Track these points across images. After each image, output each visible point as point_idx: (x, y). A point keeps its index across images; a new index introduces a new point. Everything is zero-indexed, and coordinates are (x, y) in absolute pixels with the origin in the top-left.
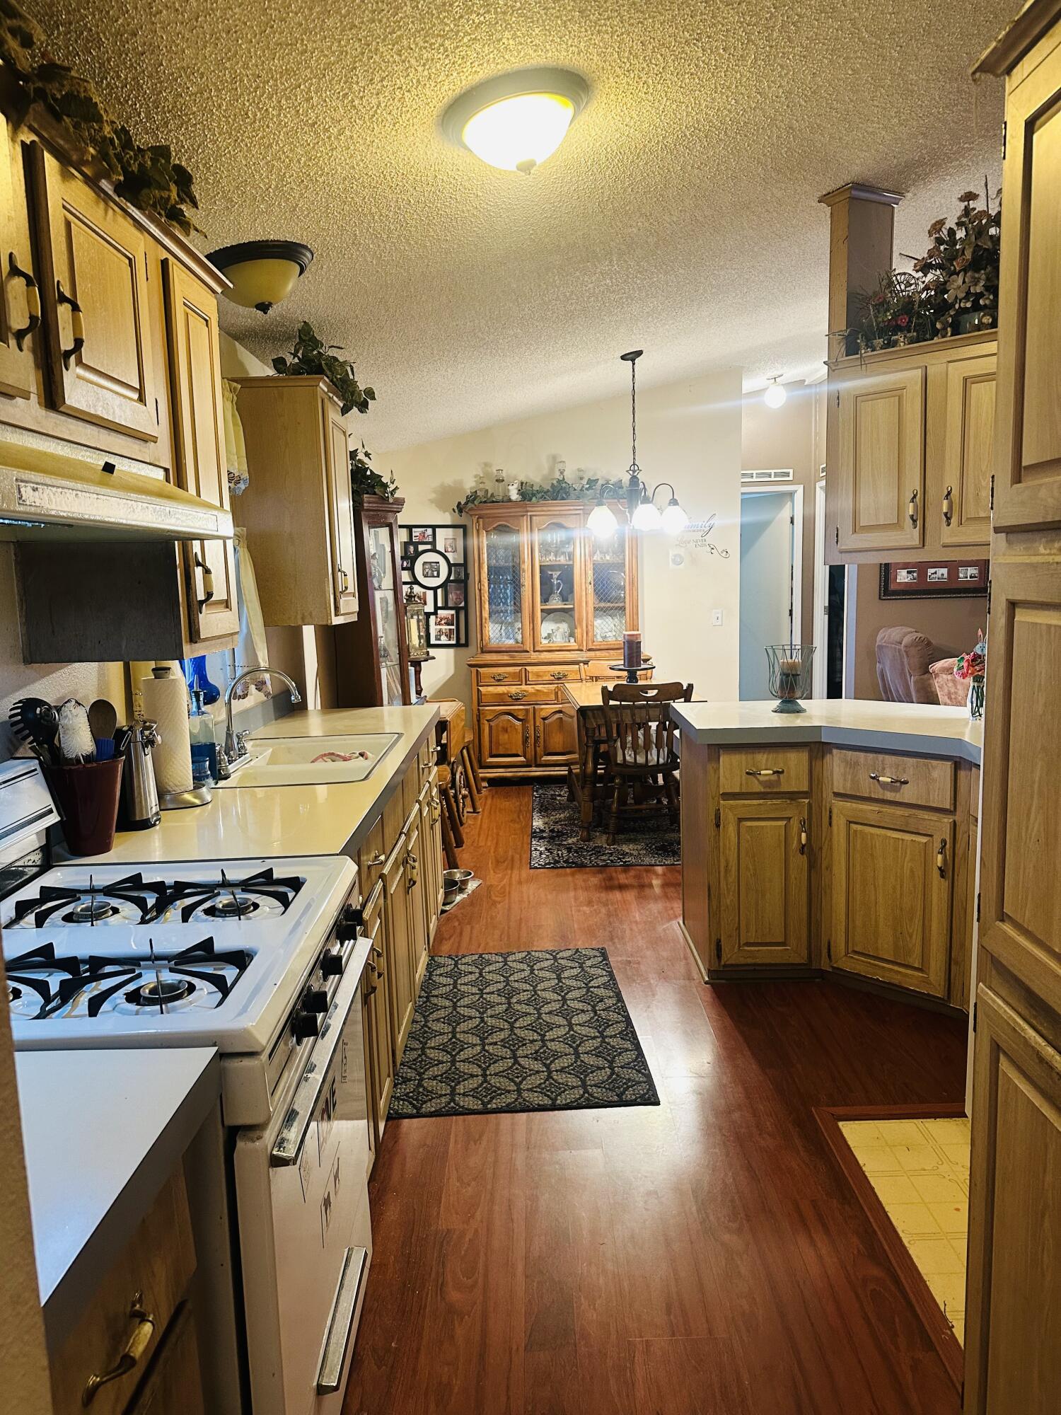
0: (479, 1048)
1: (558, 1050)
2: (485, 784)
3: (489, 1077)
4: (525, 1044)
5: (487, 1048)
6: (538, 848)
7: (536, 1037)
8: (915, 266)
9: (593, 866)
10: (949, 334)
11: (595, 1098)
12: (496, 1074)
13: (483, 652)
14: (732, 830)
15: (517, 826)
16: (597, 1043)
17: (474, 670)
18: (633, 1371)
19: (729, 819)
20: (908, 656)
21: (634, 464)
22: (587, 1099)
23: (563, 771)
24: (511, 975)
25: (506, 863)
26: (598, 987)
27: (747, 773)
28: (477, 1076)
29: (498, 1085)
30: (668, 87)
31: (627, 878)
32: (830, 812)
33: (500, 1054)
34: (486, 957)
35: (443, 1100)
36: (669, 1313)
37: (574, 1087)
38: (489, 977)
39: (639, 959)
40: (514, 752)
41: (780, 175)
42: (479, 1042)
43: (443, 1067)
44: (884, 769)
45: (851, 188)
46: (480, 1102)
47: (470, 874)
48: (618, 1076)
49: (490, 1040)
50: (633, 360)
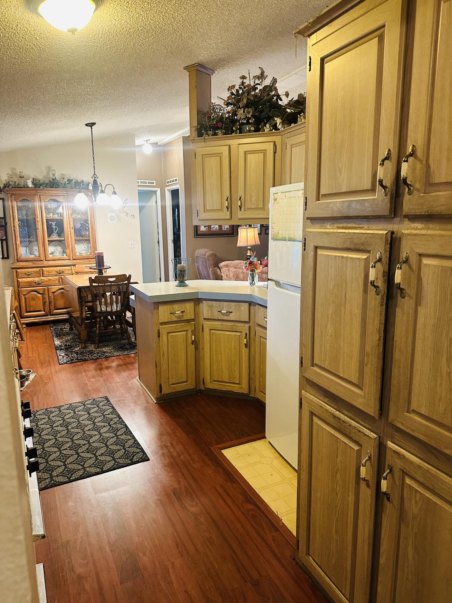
0: (58, 453)
1: (98, 446)
2: (24, 326)
3: (67, 465)
4: (81, 447)
5: (62, 452)
6: (61, 354)
7: (85, 442)
8: (224, 103)
9: (91, 360)
10: (238, 133)
11: (121, 463)
12: (71, 463)
13: (18, 261)
14: (165, 337)
15: (46, 345)
16: (114, 439)
17: (14, 270)
18: (170, 577)
19: (163, 333)
20: (208, 260)
21: (95, 174)
22: (117, 465)
23: (66, 317)
24: (65, 416)
25: (46, 363)
26: (109, 414)
27: (170, 313)
28: (61, 466)
29: (73, 468)
30: (137, 6)
31: (108, 363)
32: (203, 326)
33: (70, 454)
34: (49, 410)
35: (47, 481)
36: (178, 548)
37: (109, 461)
38: (54, 419)
39: (124, 398)
40: (39, 310)
41: (172, 55)
42: (57, 450)
43: (42, 465)
44: (223, 307)
45: (197, 65)
46: (66, 478)
47: (31, 371)
48: (128, 452)
49: (63, 448)
50: (91, 127)
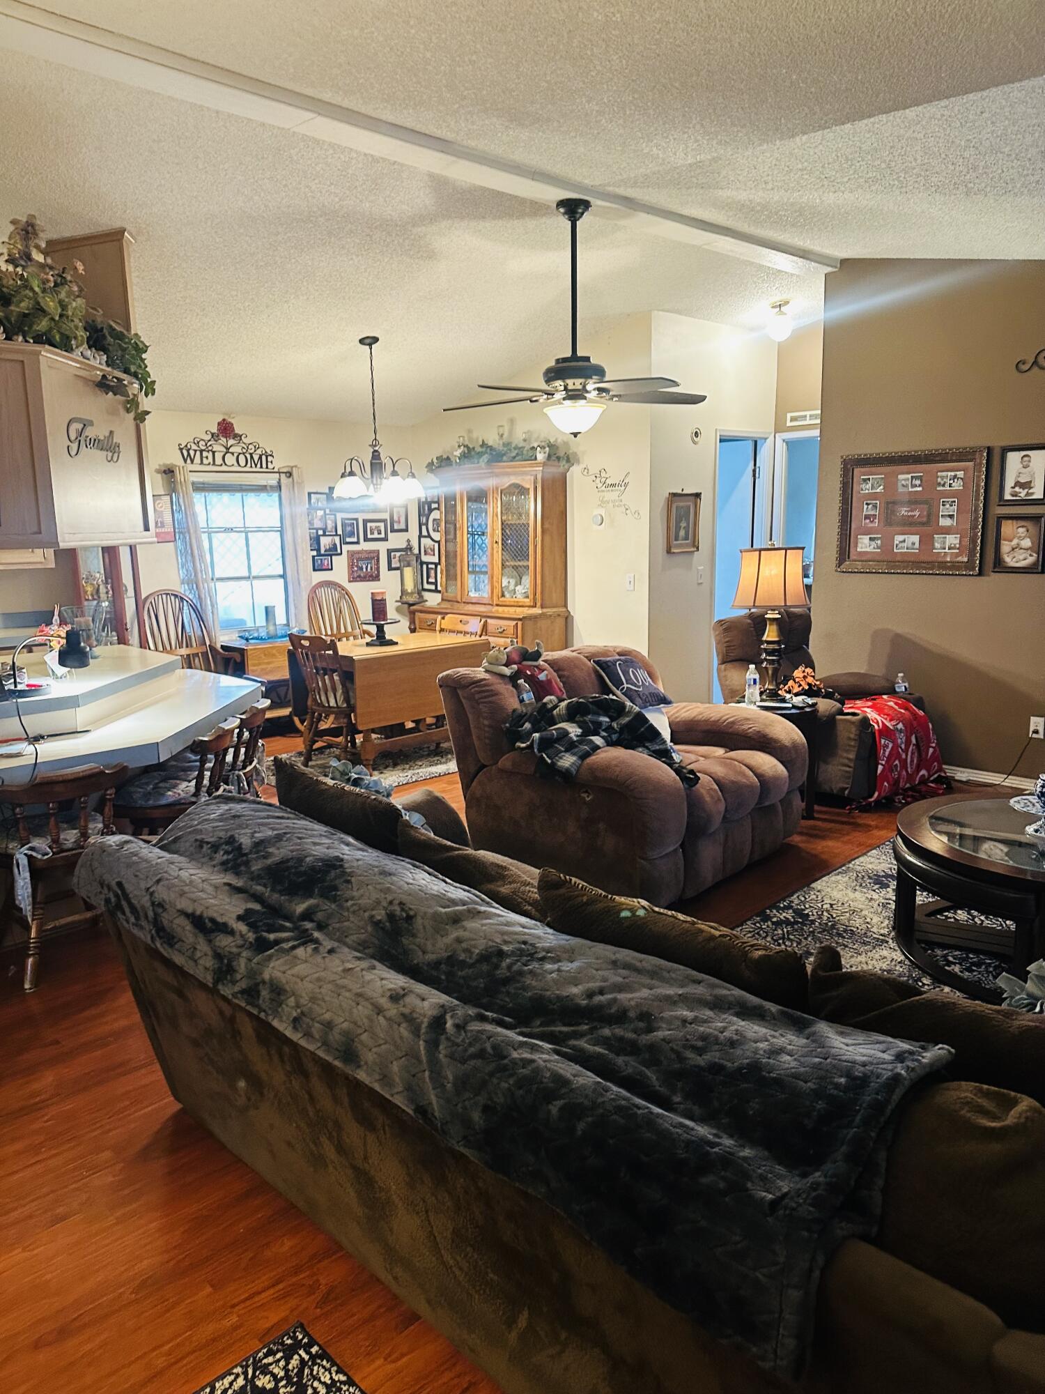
50: (370, 345)
